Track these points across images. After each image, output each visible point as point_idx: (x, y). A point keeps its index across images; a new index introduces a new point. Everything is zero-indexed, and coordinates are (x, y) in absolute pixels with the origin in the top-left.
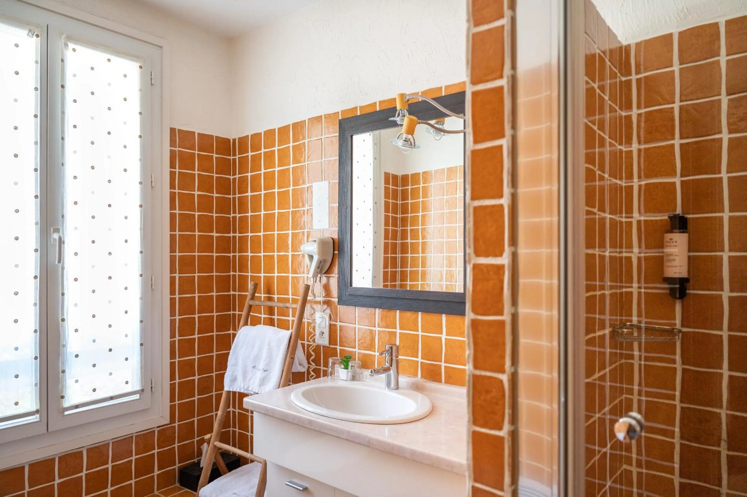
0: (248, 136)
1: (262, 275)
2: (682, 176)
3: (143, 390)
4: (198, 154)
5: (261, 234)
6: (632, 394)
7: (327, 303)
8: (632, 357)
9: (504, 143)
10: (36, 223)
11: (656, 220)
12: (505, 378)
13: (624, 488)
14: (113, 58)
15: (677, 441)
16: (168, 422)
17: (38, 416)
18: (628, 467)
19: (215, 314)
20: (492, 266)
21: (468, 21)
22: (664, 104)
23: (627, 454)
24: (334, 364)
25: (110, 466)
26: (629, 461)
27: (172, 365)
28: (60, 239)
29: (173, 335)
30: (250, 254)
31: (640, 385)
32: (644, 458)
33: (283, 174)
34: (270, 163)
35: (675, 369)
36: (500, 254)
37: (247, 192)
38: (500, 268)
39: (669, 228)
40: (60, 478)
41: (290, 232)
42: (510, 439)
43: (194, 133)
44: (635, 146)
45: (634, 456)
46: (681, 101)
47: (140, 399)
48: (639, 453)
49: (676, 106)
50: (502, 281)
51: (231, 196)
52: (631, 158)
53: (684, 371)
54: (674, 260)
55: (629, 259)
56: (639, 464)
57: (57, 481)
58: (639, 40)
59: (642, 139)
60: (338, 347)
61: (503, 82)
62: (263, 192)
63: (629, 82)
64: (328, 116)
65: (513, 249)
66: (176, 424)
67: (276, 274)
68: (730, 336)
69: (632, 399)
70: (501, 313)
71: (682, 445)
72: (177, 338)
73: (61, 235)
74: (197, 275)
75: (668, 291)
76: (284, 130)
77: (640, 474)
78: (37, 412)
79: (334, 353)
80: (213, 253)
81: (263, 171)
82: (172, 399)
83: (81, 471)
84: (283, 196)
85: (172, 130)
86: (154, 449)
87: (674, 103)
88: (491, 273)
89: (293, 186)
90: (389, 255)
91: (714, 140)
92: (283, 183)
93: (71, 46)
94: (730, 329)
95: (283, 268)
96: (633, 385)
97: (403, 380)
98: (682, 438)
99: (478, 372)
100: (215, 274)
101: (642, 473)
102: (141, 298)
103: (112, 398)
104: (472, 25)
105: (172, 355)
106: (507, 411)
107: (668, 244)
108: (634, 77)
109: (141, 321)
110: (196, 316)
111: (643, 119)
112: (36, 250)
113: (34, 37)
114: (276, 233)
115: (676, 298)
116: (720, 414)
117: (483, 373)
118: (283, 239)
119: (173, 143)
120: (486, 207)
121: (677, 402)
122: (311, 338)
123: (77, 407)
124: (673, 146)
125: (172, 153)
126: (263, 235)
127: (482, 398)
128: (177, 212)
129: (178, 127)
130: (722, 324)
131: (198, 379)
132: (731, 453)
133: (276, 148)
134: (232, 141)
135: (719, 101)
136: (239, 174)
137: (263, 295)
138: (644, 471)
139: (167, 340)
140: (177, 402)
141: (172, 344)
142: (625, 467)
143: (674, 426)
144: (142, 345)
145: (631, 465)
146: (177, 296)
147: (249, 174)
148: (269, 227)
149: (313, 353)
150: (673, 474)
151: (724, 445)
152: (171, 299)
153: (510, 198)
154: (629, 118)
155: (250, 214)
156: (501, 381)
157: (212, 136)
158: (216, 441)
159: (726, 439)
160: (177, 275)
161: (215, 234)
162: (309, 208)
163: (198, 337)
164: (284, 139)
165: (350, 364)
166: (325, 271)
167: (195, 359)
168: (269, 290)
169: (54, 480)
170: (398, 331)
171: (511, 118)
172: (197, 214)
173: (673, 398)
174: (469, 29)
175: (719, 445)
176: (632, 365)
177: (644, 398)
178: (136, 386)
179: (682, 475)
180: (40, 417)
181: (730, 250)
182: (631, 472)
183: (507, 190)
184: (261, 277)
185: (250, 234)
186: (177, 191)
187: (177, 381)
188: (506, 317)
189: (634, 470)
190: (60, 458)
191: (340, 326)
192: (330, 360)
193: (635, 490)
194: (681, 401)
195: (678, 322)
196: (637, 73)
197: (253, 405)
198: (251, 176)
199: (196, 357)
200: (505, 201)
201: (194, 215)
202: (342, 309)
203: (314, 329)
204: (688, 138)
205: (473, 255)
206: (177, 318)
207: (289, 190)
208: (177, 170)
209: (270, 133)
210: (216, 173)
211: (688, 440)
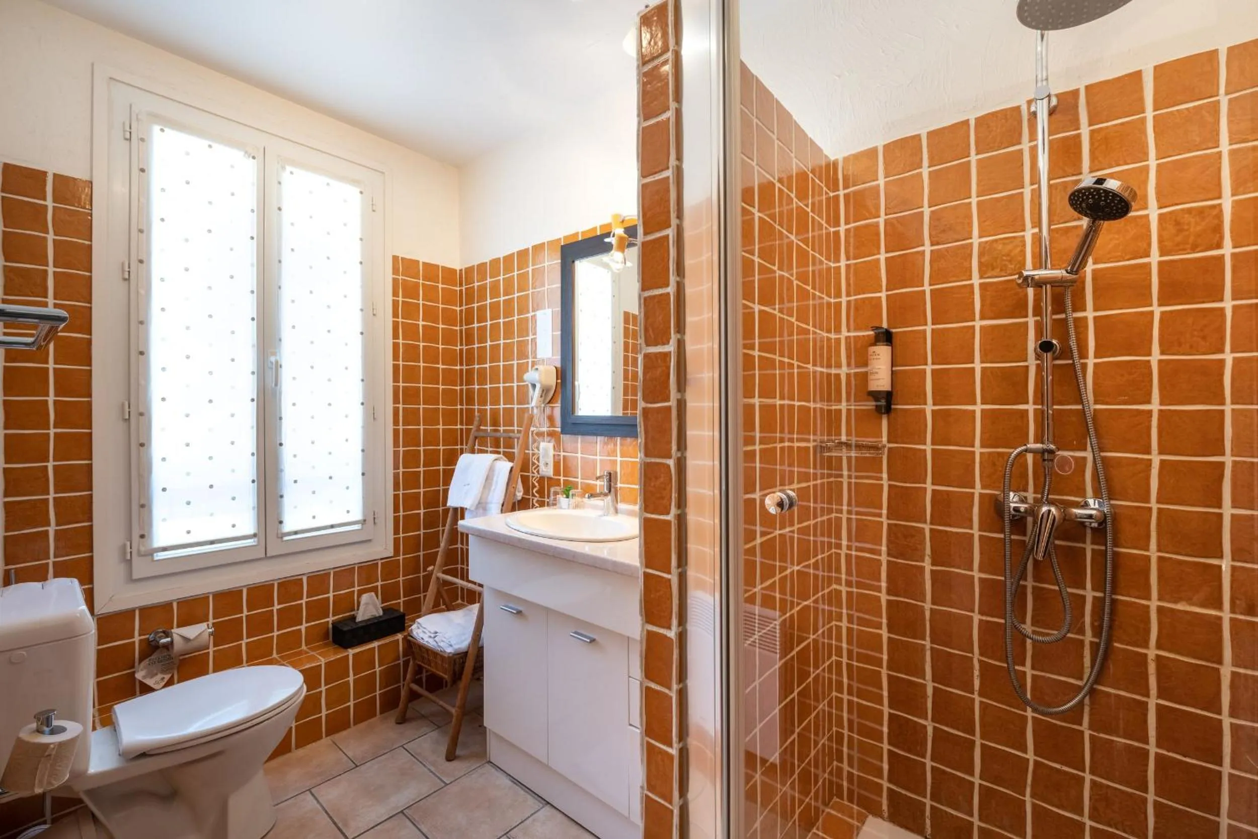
0: (474, 266)
1: (488, 407)
2: (887, 290)
3: (365, 521)
4: (423, 284)
5: (487, 366)
6: (841, 513)
7: (551, 434)
8: (841, 476)
9: (670, 232)
10: (253, 346)
11: (863, 336)
12: (671, 463)
13: (834, 609)
14: (331, 182)
15: (884, 558)
16: (392, 554)
17: (256, 539)
18: (838, 587)
19: (441, 447)
20: (660, 353)
21: (638, 116)
22: (870, 219)
23: (837, 575)
24: (556, 493)
25: (331, 595)
26: (838, 581)
27: (396, 497)
28: (277, 362)
29: (396, 467)
30: (477, 387)
31: (849, 504)
32: (854, 579)
33: (508, 303)
34: (495, 293)
35: (882, 485)
36: (666, 342)
37: (474, 323)
38: (667, 355)
39: (873, 341)
40: (279, 604)
41: (515, 362)
42: (676, 522)
43: (418, 262)
44: (843, 263)
45: (844, 576)
46: (886, 215)
47: (362, 529)
48: (849, 573)
49: (881, 221)
50: (668, 368)
51: (458, 328)
52: (840, 273)
53: (890, 486)
54: (877, 373)
55: (838, 376)
56: (849, 584)
57: (277, 607)
58: (846, 154)
59: (851, 254)
60: (562, 478)
61: (668, 173)
62: (489, 323)
63: (837, 198)
64: (551, 243)
65: (679, 336)
66: (401, 558)
67: (502, 406)
68: (933, 450)
69: (841, 518)
70: (667, 399)
71: (889, 562)
72: (401, 470)
73: (278, 358)
74: (421, 406)
75: (874, 407)
76: (509, 259)
77: (849, 594)
78: (255, 535)
79: (557, 483)
80: (439, 384)
81: (489, 301)
82: (396, 531)
83: (301, 599)
84: (509, 325)
85: (395, 258)
86: (378, 581)
87: (879, 217)
88: (659, 361)
89: (518, 315)
90: (629, 397)
91: (918, 252)
92: (509, 313)
93: (289, 169)
94: (933, 443)
95: (509, 399)
96: (842, 505)
97: (622, 506)
98: (889, 555)
99: (649, 460)
100: (441, 406)
101: (852, 592)
102: (363, 427)
103: (332, 526)
104: (642, 120)
105: (396, 486)
106: (674, 495)
107: (872, 357)
108: (841, 193)
109: (363, 451)
110: (422, 448)
111: (852, 234)
112: (253, 373)
113: (251, 158)
114: (501, 364)
115: (882, 413)
116: (923, 529)
117: (653, 460)
118: (508, 370)
119: (395, 271)
120: (654, 297)
121: (884, 519)
122: (535, 469)
123: (296, 533)
124: (878, 260)
125: (395, 281)
126: (490, 367)
127: (652, 484)
128: (401, 341)
129: (401, 255)
130: (925, 438)
131: (424, 513)
132: (934, 568)
133: (501, 278)
134: (458, 272)
135: (922, 212)
136: (466, 305)
137: (489, 428)
138: (855, 590)
139: (390, 471)
140: (401, 535)
141: (396, 476)
142: (834, 586)
143: (881, 545)
144: (363, 474)
145: (841, 584)
146: (401, 427)
147: (475, 305)
148: (495, 358)
149: (537, 484)
150: (880, 592)
151: (928, 560)
152: (394, 430)
153: (675, 285)
154: (837, 234)
155: (476, 346)
156: (668, 466)
157: (438, 266)
158: (438, 572)
159: (930, 554)
160: (401, 406)
161: (441, 366)
162: (533, 337)
163: (424, 471)
164: (509, 268)
165: (571, 493)
166: (548, 400)
167: (420, 493)
168: (495, 423)
169: (273, 605)
170: (619, 459)
171: (676, 208)
172: (422, 344)
173: (880, 515)
174: (639, 123)
175: (923, 561)
176: (841, 483)
177: (854, 517)
178: (357, 515)
179: (889, 592)
180: (259, 541)
181: (933, 363)
182: (841, 592)
183: (673, 279)
184: (487, 409)
185: (476, 366)
186: (400, 320)
187: (401, 513)
188: (672, 403)
189: (844, 589)
190: (280, 585)
191: (564, 456)
192: (552, 490)
193: (844, 611)
194: (888, 518)
195: (885, 439)
196: (845, 188)
197: (468, 528)
198: (477, 307)
199: (422, 490)
200: (671, 290)
201: (419, 345)
202: (565, 438)
203: (538, 460)
204: (892, 251)
205: (644, 345)
206: (401, 449)
207: (513, 320)
208: (400, 299)
209: (495, 262)
210: (442, 304)
211: (894, 557)
